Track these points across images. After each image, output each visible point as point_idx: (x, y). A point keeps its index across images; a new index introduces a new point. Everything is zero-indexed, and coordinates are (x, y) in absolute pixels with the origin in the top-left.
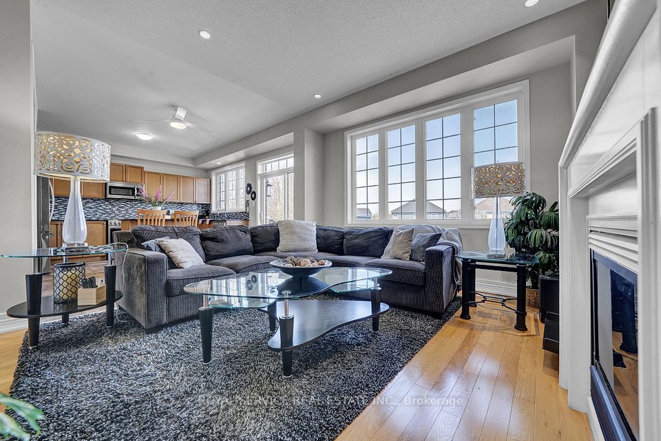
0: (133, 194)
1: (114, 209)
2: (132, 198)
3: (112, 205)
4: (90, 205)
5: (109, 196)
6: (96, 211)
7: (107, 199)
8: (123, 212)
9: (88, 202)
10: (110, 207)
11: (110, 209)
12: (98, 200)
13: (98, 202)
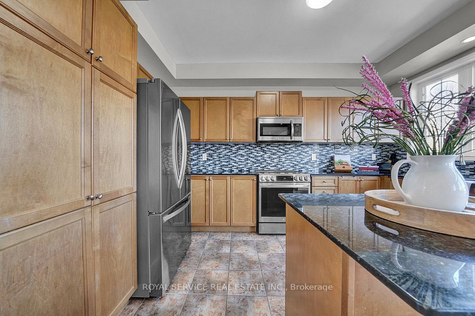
0: (289, 134)
1: (265, 156)
2: (288, 139)
3: (264, 151)
4: (241, 152)
5: (260, 138)
6: (248, 160)
7: (258, 143)
8: (275, 161)
9: (239, 148)
10: (262, 153)
11: (261, 156)
12: (249, 145)
13: (249, 147)
